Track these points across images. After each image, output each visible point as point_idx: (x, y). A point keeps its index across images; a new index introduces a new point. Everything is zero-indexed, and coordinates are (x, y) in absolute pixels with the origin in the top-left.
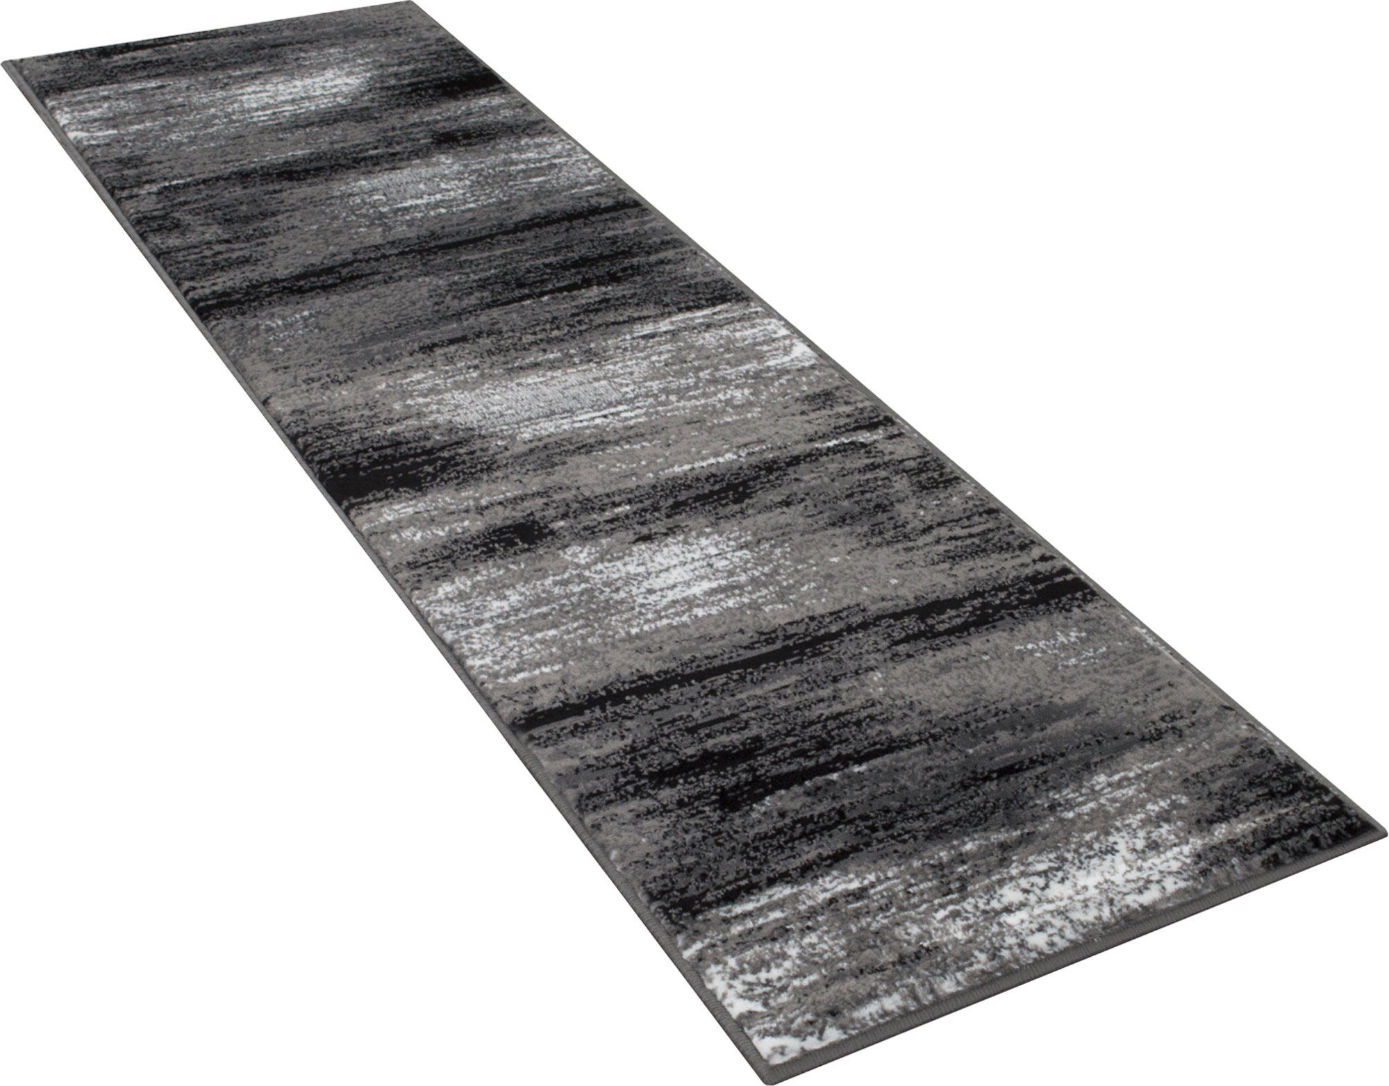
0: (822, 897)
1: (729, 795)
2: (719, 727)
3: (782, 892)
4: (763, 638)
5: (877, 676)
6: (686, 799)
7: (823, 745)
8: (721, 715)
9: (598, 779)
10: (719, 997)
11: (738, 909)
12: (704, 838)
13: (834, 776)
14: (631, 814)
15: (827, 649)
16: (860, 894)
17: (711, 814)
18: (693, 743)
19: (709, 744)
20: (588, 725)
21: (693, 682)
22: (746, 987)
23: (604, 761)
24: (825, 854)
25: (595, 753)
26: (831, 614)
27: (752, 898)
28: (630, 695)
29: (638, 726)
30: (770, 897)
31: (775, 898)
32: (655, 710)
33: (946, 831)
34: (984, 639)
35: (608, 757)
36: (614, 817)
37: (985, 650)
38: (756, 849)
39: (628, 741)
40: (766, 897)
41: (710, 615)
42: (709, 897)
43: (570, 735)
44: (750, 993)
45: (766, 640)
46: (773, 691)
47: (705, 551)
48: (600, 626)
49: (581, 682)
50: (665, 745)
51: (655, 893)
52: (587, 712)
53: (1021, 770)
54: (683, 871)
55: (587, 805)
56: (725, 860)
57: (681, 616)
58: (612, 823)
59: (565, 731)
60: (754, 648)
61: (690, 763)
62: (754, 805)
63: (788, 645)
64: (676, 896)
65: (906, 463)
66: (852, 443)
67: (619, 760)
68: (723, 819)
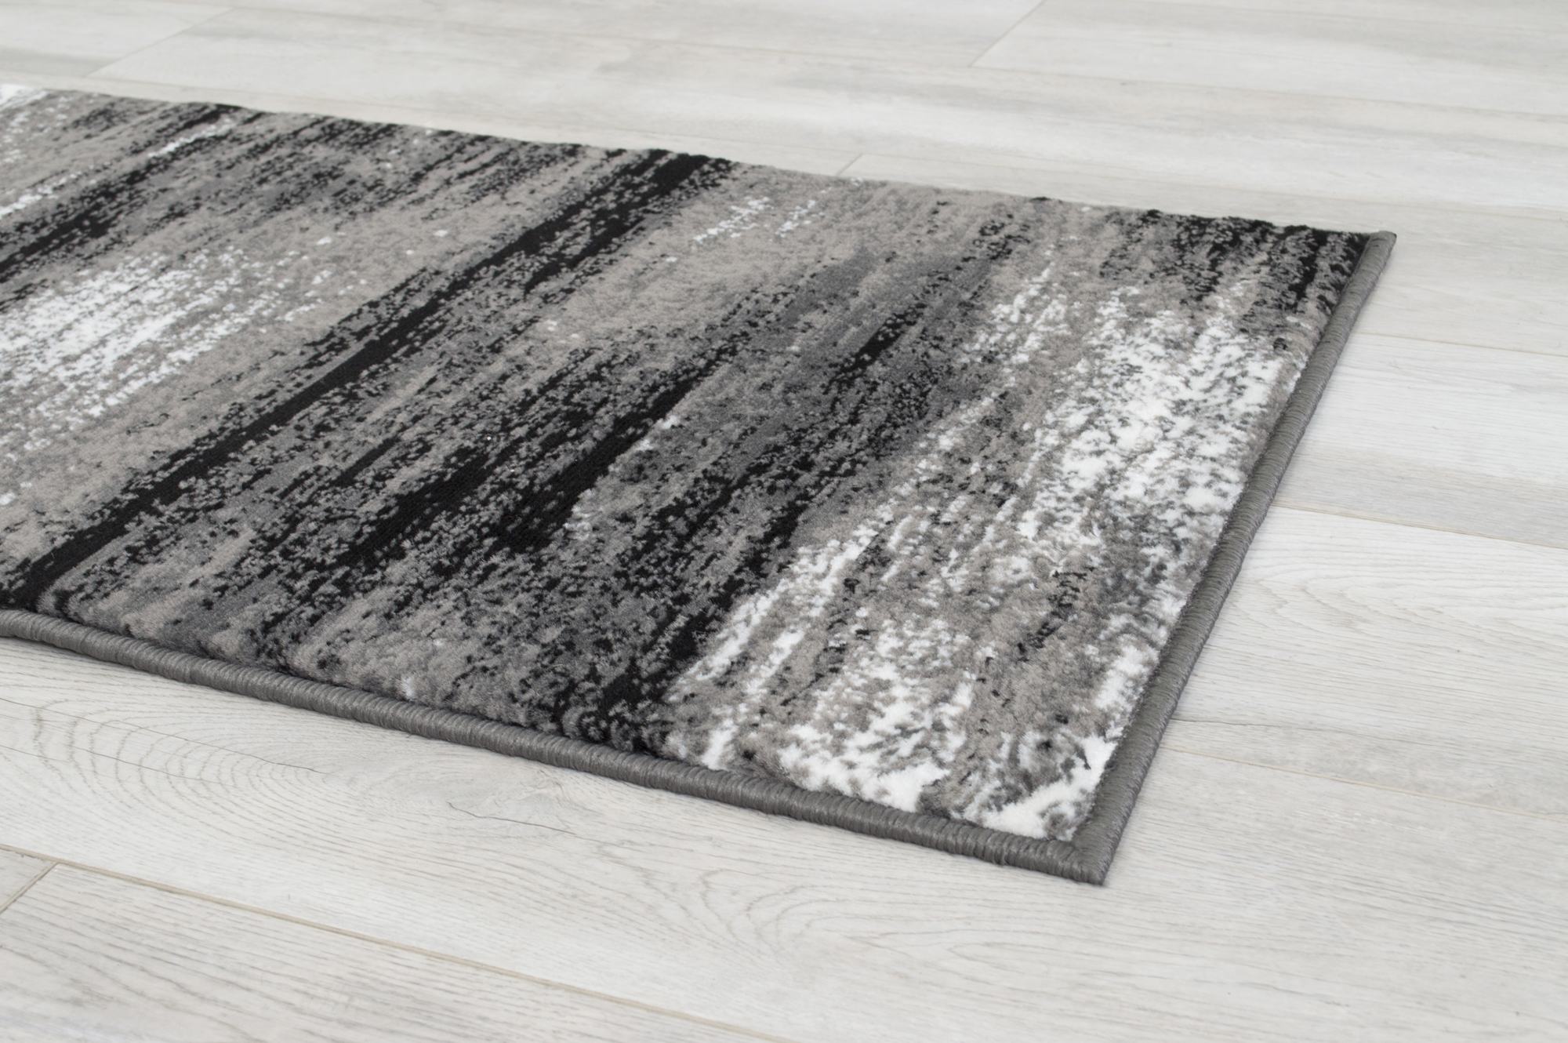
0: (829, 586)
1: (510, 528)
2: (384, 461)
3: (754, 609)
4: (322, 348)
5: (550, 325)
6: (446, 562)
7: (579, 418)
8: (367, 448)
9: (255, 600)
10: (847, 790)
11: (720, 658)
12: (540, 598)
13: (645, 445)
14: (373, 618)
15: (437, 324)
16: (877, 557)
17: (512, 564)
18: (365, 496)
19: (393, 486)
20: (152, 542)
21: (274, 427)
22: (878, 753)
23: (237, 574)
24: (759, 533)
25: (210, 570)
26: (397, 290)
27: (721, 636)
28: (185, 479)
29: (244, 510)
30: (747, 621)
31: (756, 620)
32: (251, 482)
33: (891, 438)
34: (645, 242)
35: (238, 565)
36: (348, 636)
37: (659, 253)
38: (642, 572)
39: (248, 534)
40: (742, 625)
41: (202, 354)
42: (648, 665)
43: (133, 565)
44: (893, 759)
45: (330, 348)
46: (420, 391)
47: (106, 292)
48: (27, 425)
49: (72, 500)
50: (322, 515)
51: (550, 701)
52: (130, 526)
53: (889, 341)
54: (560, 653)
55: (276, 641)
56: (611, 610)
57: (157, 369)
58: (352, 645)
59: (119, 563)
60: (321, 364)
61: (389, 520)
62: (566, 525)
63: (372, 342)
64: (591, 690)
65: (303, 133)
66: (197, 141)
67: (263, 563)
68: (539, 565)
